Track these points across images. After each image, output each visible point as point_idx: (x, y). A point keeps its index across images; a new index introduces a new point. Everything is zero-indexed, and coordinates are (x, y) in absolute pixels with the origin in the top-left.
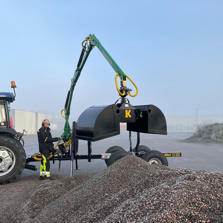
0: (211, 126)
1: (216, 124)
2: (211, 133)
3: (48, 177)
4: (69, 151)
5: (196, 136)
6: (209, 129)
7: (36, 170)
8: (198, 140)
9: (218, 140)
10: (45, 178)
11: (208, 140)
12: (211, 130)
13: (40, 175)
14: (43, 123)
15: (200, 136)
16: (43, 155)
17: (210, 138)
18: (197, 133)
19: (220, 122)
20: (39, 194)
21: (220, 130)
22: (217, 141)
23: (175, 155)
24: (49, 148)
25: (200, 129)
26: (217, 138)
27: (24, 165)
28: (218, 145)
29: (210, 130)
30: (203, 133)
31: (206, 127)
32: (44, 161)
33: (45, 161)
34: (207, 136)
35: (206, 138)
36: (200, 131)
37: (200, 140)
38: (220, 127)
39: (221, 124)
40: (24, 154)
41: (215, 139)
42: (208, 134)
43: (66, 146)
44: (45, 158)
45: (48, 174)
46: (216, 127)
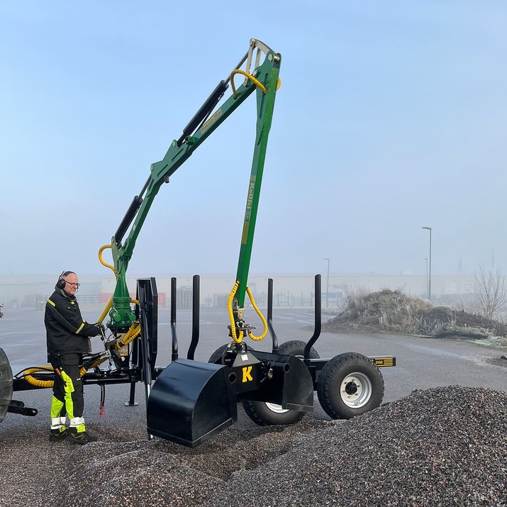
0: (377, 296)
1: (386, 293)
2: (378, 311)
3: (80, 434)
4: (127, 358)
5: (346, 318)
6: (373, 301)
7: (34, 415)
8: (352, 327)
9: (393, 326)
10: (73, 435)
11: (373, 327)
12: (376, 305)
13: (53, 428)
14: (60, 281)
15: (355, 317)
16: (63, 372)
17: (377, 322)
18: (348, 312)
19: (393, 290)
20: (128, 491)
21: (396, 306)
22: (391, 329)
23: (381, 362)
24: (79, 350)
25: (354, 303)
26: (390, 321)
27: (8, 403)
28: (394, 337)
29: (374, 305)
30: (362, 311)
31: (367, 299)
32: (66, 389)
33: (69, 388)
34: (370, 317)
35: (367, 324)
36: (352, 306)
37: (356, 326)
38: (394, 298)
39: (396, 293)
40: (7, 369)
41: (388, 325)
42: (372, 313)
43: (121, 345)
44: (70, 380)
45: (78, 423)
46: (387, 298)
